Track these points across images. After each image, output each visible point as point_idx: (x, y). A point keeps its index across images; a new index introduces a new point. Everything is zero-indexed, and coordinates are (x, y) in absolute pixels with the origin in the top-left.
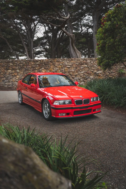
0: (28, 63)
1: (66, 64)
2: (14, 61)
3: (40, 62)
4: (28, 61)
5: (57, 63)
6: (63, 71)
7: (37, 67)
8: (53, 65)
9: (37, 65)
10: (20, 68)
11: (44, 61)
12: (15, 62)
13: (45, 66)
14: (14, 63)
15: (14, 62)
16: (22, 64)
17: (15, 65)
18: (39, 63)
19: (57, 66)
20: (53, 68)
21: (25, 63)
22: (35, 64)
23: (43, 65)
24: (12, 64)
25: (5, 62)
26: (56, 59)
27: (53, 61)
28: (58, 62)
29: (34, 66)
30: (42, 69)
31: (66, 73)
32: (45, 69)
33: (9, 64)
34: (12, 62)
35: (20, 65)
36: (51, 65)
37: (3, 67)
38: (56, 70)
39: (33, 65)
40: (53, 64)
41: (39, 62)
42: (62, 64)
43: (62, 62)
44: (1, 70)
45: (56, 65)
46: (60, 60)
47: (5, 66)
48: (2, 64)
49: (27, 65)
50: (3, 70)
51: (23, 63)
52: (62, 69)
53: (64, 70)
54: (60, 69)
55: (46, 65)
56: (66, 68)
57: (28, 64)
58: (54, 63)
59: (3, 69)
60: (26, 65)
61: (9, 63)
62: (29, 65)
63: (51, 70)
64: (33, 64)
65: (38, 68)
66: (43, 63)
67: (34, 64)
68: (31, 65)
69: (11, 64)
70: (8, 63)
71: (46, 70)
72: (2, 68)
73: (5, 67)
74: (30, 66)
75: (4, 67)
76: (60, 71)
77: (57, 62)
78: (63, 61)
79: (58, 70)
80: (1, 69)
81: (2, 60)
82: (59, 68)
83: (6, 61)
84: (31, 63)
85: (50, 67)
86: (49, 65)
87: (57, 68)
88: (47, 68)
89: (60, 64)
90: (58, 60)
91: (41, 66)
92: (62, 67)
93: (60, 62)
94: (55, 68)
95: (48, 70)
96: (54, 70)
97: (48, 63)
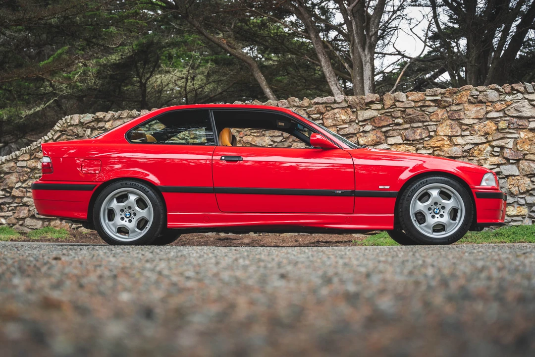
0: (322, 114)
1: (524, 114)
3: (383, 108)
4: (321, 107)
5: (472, 110)
6: (507, 153)
7: (364, 132)
8: (449, 122)
9: (363, 126)
10: (279, 139)
11: (405, 99)
13: (407, 126)
18: (375, 113)
19: (471, 126)
20: (450, 137)
22: (353, 117)
23: (397, 124)
26: (466, 87)
27: (449, 99)
28: (481, 102)
29: (352, 131)
30: (391, 141)
31: (526, 163)
32: (407, 141)
36: (439, 122)
38: (467, 148)
39: (344, 122)
40: (449, 118)
41: (374, 106)
42: (501, 114)
43: (499, 106)
45: (466, 121)
46: (489, 91)
52: (501, 143)
53: (516, 144)
54: (488, 142)
55: (412, 121)
56: (523, 134)
57: (318, 119)
58: (454, 108)
63: (440, 148)
64: (343, 117)
65: (371, 137)
66: (399, 114)
67: (351, 121)
68: (335, 126)
71: (411, 148)
74: (331, 130)
76: (489, 149)
77: (470, 102)
78: (508, 98)
79: (477, 144)
82: (486, 134)
84: (338, 115)
85: (432, 134)
86: (431, 121)
87: (471, 134)
88: (420, 135)
89: (490, 115)
90: (480, 92)
91: (388, 126)
92: (503, 129)
93: (489, 104)
94: (463, 133)
95: (424, 147)
96: (455, 148)
97: (424, 111)
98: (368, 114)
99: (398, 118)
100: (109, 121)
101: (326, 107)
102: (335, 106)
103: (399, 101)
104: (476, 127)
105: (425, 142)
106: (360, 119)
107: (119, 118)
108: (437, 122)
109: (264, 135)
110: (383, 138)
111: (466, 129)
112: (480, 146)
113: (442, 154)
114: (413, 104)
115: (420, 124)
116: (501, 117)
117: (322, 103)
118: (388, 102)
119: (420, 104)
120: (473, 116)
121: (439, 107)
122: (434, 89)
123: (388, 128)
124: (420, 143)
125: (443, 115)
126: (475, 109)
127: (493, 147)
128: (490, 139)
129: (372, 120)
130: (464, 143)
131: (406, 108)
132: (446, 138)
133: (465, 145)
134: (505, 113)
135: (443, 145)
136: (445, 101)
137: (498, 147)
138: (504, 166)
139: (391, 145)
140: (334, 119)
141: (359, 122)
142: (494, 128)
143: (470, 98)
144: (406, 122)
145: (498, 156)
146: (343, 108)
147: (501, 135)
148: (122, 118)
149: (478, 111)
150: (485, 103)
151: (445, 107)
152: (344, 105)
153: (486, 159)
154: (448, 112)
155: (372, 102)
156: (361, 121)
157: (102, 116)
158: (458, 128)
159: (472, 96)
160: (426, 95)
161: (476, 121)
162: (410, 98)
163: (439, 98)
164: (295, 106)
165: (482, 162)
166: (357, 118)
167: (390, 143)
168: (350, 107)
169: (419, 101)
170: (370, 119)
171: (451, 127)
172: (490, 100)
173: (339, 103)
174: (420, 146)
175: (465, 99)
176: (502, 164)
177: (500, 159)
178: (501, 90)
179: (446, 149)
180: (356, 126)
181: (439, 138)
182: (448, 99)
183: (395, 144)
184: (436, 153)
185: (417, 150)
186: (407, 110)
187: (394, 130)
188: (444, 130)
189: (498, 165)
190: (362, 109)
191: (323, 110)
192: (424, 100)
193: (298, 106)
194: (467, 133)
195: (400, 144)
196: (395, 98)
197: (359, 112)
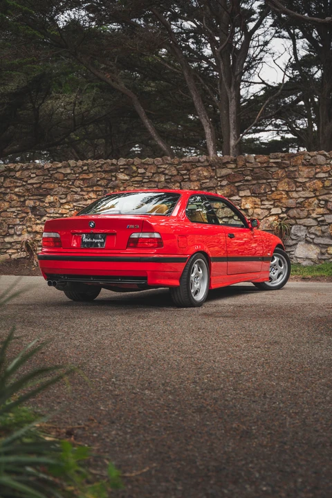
0: (188, 170)
2: (133, 164)
3: (236, 167)
4: (188, 165)
5: (305, 171)
6: (330, 205)
7: (221, 186)
8: (286, 180)
9: (221, 181)
11: (253, 161)
12: (138, 168)
13: (255, 182)
14: (135, 172)
15: (134, 168)
16: (165, 174)
17: (137, 179)
18: (230, 171)
19: (304, 183)
20: (287, 192)
21: (175, 172)
22: (213, 174)
23: (247, 181)
24: (127, 178)
25: (99, 169)
28: (312, 165)
29: (212, 185)
30: (242, 193)
32: (254, 194)
33: (116, 177)
34: (125, 169)
35: (157, 179)
36: (279, 180)
37: (92, 186)
38: (299, 200)
39: (206, 178)
40: (287, 176)
41: (229, 166)
42: (327, 175)
43: (325, 168)
44: (86, 200)
45: (300, 180)
46: (319, 156)
47: (100, 186)
48: (91, 175)
49: (183, 180)
50: (91, 199)
51: (167, 172)
52: (326, 197)
55: (257, 178)
57: (185, 174)
58: (292, 169)
59: (92, 195)
60: (178, 178)
61: (113, 174)
62: (190, 180)
63: (279, 200)
64: (205, 174)
65: (227, 190)
66: (249, 173)
67: (211, 177)
68: (199, 180)
69: (122, 176)
70: (111, 171)
71: (257, 200)
72: (89, 192)
73: (101, 189)
74: (195, 183)
75: (95, 188)
76: (316, 202)
77: (304, 165)
79: (307, 198)
80: (86, 197)
81: (90, 161)
82: (315, 190)
83: (105, 166)
84: (201, 172)
85: (273, 189)
86: (273, 178)
87: (303, 190)
88: (265, 189)
89: (318, 176)
90: (312, 157)
91: (240, 181)
92: (327, 187)
93: (318, 166)
94: (297, 189)
95: (267, 200)
96: (291, 201)
97: (268, 171)
98: (224, 172)
99: (248, 175)
100: (18, 171)
101: (192, 165)
102: (200, 164)
103: (248, 162)
104: (308, 184)
105: (268, 196)
106: (218, 176)
107: (27, 169)
108: (277, 179)
109: (143, 186)
110: (236, 191)
111: (300, 186)
112: (310, 200)
113: (281, 205)
114: (259, 165)
115: (265, 181)
116: (326, 177)
117: (189, 162)
118: (241, 163)
119: (265, 165)
120: (305, 176)
121: (280, 168)
122: (276, 154)
123: (240, 184)
124: (264, 196)
125: (282, 174)
126: (307, 170)
127: (320, 200)
128: (318, 194)
129: (227, 177)
130: (297, 196)
131: (254, 168)
132: (284, 193)
133: (298, 198)
134: (330, 174)
135: (282, 198)
136: (284, 163)
137: (323, 200)
138: (327, 216)
139: (242, 197)
140: (198, 175)
141: (218, 177)
142: (321, 186)
143: (303, 161)
144: (253, 179)
145: (323, 207)
146: (205, 166)
147: (326, 192)
148: (29, 169)
149: (309, 172)
150: (315, 165)
151: (284, 168)
152: (206, 164)
153: (314, 210)
154: (286, 172)
155: (228, 163)
156: (220, 177)
157: (12, 167)
158: (293, 185)
159: (305, 160)
160: (269, 158)
161: (307, 180)
162: (257, 160)
163: (280, 160)
164: (167, 163)
165: (311, 212)
166: (216, 175)
167: (241, 195)
168: (210, 165)
169: (265, 163)
170: (226, 176)
171: (288, 184)
172: (319, 163)
173: (202, 162)
174: (264, 198)
175: (299, 162)
176: (326, 214)
177: (325, 210)
178: (328, 155)
179: (283, 201)
180: (215, 181)
181: (279, 193)
182: (287, 162)
183: (245, 196)
184: (276, 204)
185: (262, 201)
186: (255, 170)
187: (244, 185)
188: (283, 186)
189: (323, 215)
190: (220, 168)
191: (190, 168)
192: (268, 162)
193: (170, 164)
194: (300, 189)
195: (249, 196)
196: (245, 159)
197: (217, 170)
